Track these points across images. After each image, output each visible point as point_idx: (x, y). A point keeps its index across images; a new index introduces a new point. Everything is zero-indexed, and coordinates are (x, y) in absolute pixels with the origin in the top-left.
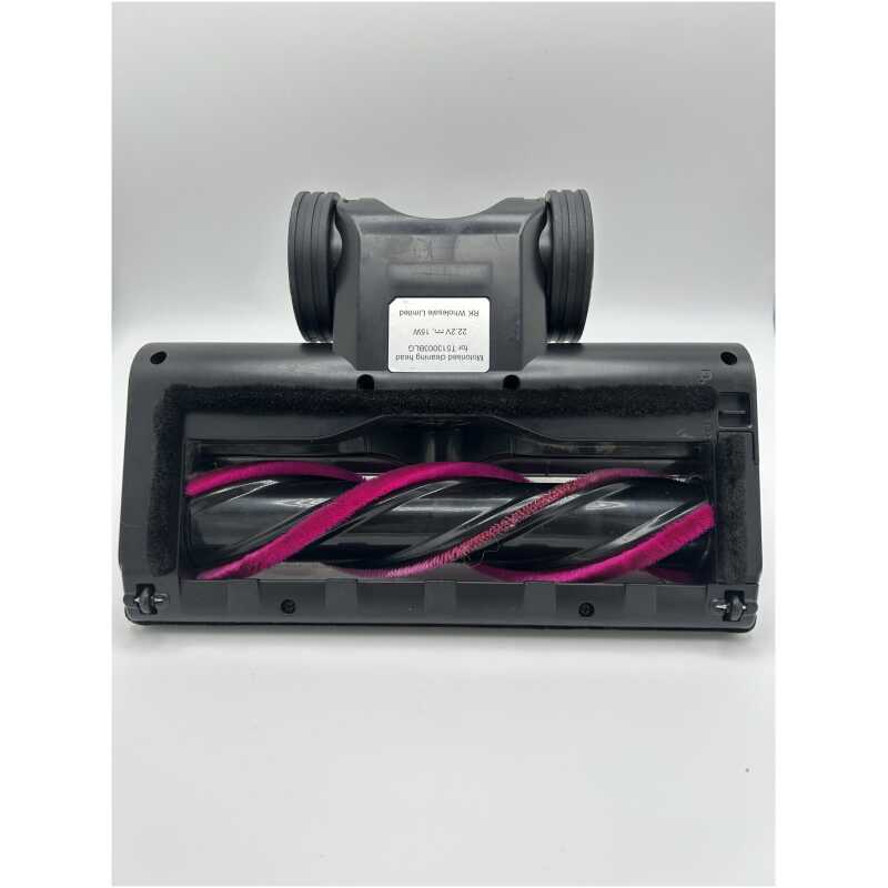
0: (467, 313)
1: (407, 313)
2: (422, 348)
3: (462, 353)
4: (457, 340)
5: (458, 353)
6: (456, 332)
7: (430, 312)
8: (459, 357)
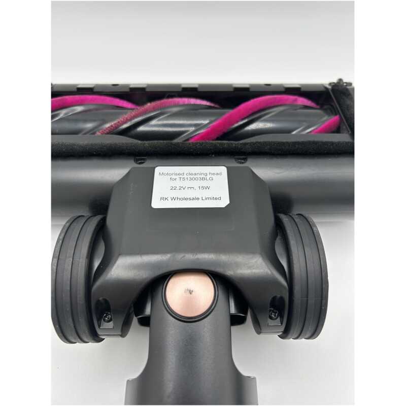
0: (169, 199)
1: (216, 199)
2: (203, 179)
3: (174, 177)
4: (178, 183)
5: (177, 177)
6: (178, 188)
7: (198, 199)
8: (176, 174)
